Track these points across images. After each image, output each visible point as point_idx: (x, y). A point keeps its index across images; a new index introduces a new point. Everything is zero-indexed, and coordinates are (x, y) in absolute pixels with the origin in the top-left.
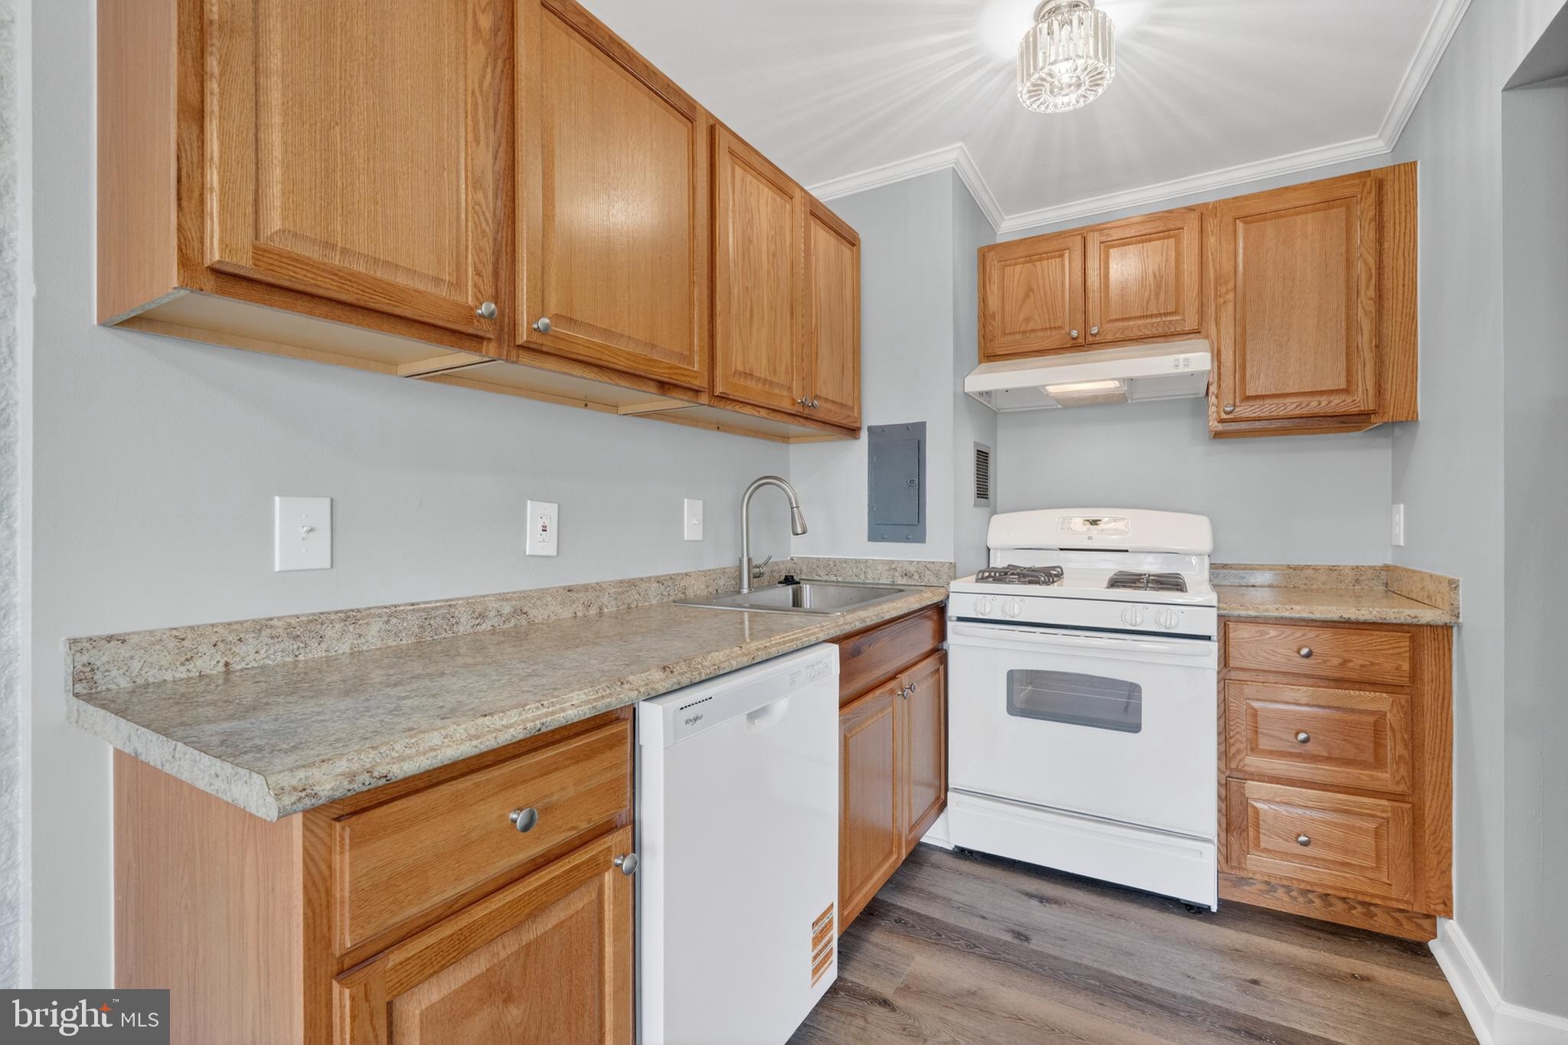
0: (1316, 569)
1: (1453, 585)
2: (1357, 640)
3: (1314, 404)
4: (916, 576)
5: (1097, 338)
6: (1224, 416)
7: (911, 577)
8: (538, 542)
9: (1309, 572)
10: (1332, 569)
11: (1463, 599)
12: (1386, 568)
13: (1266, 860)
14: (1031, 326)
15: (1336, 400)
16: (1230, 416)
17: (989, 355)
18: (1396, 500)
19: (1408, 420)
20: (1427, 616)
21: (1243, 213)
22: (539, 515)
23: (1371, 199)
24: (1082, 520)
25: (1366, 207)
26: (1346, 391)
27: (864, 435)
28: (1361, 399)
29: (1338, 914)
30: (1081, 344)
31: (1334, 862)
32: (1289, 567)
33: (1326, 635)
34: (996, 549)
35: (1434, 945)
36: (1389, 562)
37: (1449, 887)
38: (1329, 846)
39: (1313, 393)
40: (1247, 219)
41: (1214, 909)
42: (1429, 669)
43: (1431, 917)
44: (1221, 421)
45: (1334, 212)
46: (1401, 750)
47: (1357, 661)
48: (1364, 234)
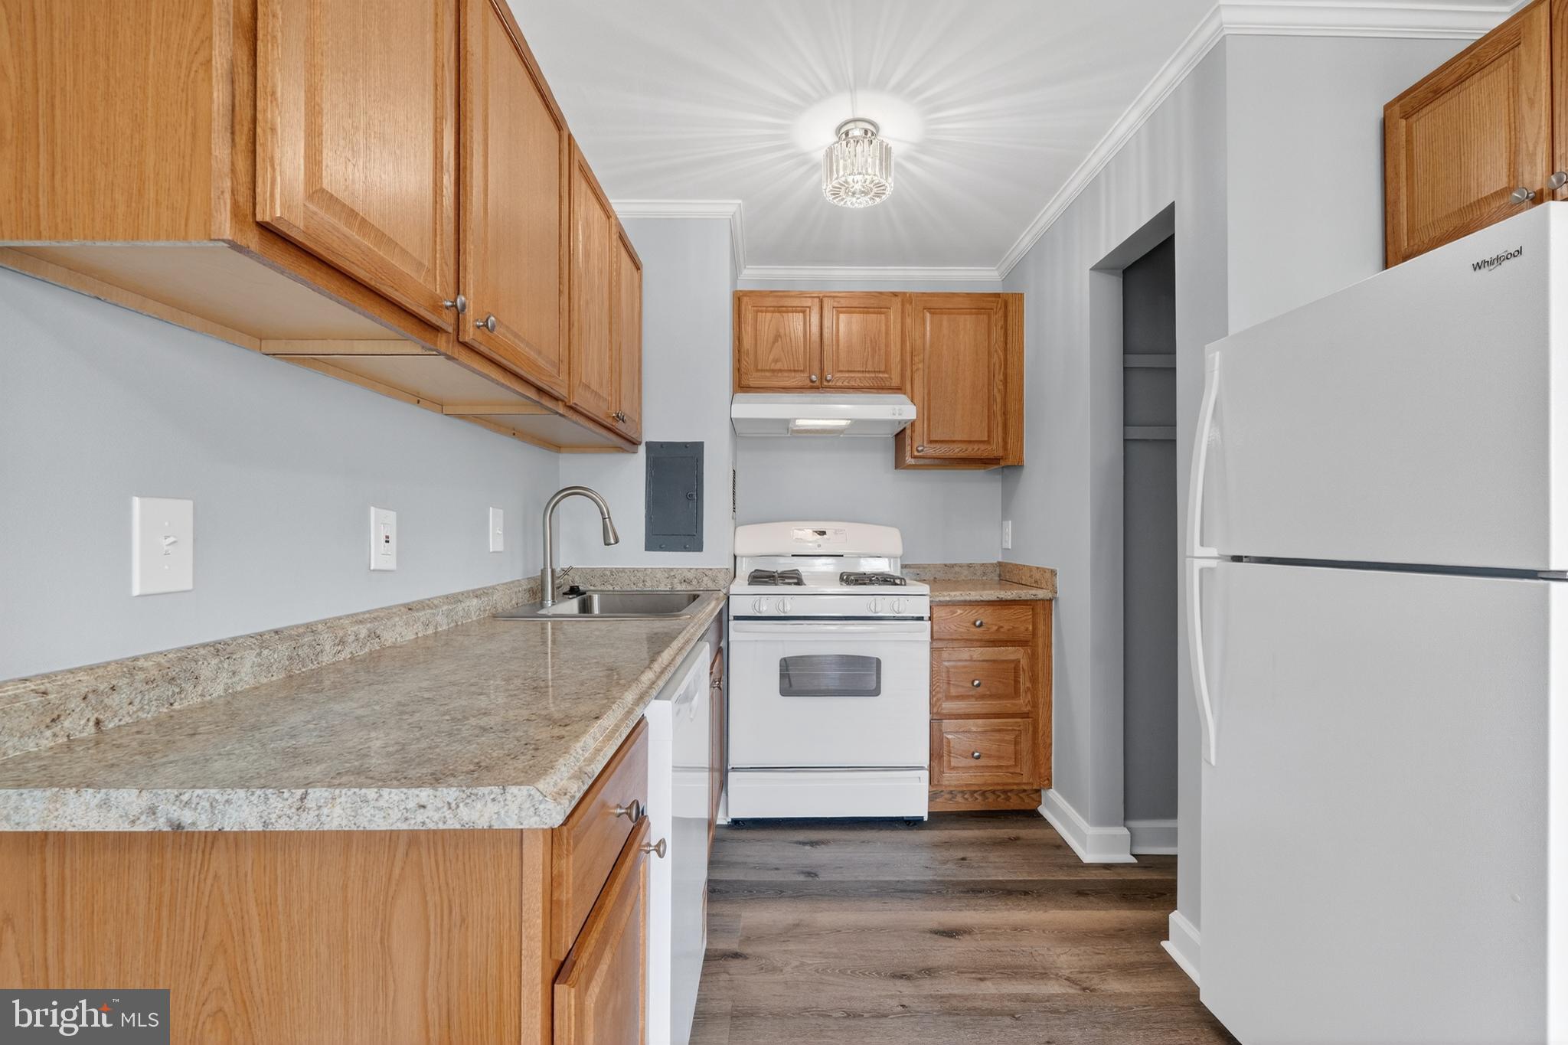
0: (961, 566)
1: (1053, 573)
2: (1007, 613)
3: (970, 449)
4: (694, 582)
5: (830, 384)
6: (916, 453)
7: (690, 582)
8: (381, 556)
9: (957, 569)
10: (970, 566)
11: (1059, 580)
12: (1000, 564)
13: (954, 774)
14: (778, 366)
15: (983, 447)
16: (921, 454)
17: (741, 386)
18: (1004, 517)
19: (1018, 466)
20: (1041, 594)
21: (928, 306)
22: (381, 522)
23: (1001, 313)
24: (811, 531)
25: (997, 318)
26: (988, 442)
27: (642, 450)
28: (994, 449)
29: (992, 804)
30: (819, 385)
31: (993, 766)
32: (946, 565)
33: (989, 610)
34: (742, 557)
35: (1043, 810)
36: (1000, 560)
37: (1051, 768)
38: (989, 756)
39: (970, 442)
40: (933, 311)
41: (926, 819)
42: (1041, 627)
43: (1038, 791)
44: (915, 457)
45: (981, 317)
46: (1028, 685)
47: (1006, 627)
48: (997, 334)
